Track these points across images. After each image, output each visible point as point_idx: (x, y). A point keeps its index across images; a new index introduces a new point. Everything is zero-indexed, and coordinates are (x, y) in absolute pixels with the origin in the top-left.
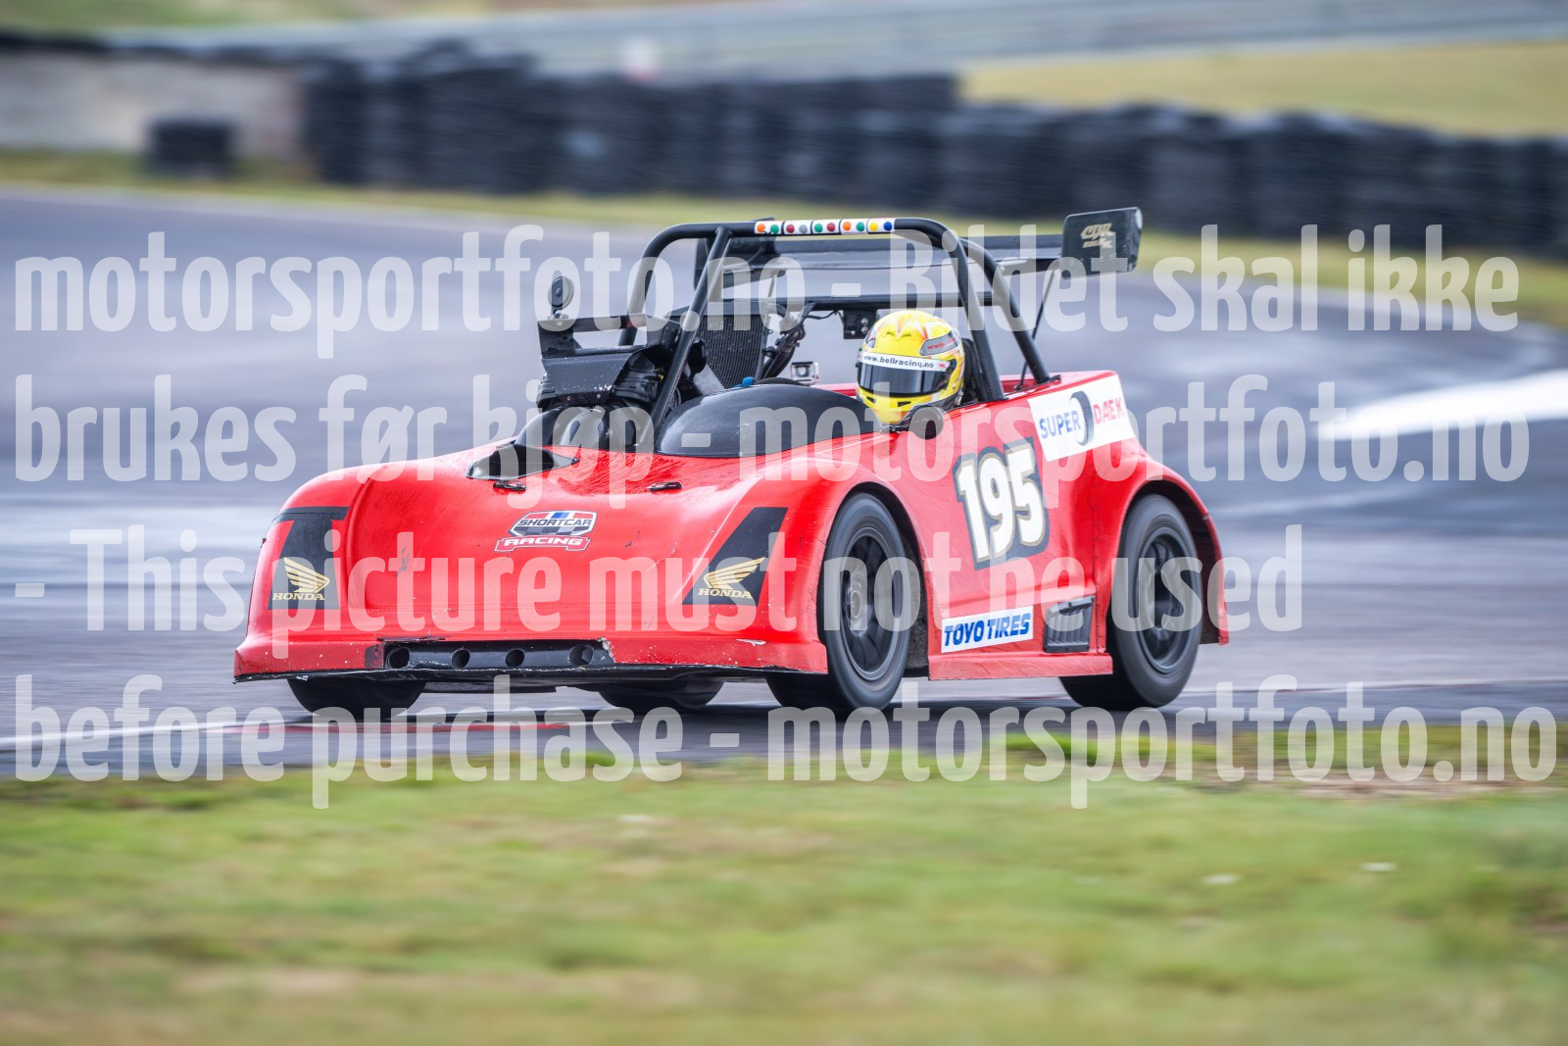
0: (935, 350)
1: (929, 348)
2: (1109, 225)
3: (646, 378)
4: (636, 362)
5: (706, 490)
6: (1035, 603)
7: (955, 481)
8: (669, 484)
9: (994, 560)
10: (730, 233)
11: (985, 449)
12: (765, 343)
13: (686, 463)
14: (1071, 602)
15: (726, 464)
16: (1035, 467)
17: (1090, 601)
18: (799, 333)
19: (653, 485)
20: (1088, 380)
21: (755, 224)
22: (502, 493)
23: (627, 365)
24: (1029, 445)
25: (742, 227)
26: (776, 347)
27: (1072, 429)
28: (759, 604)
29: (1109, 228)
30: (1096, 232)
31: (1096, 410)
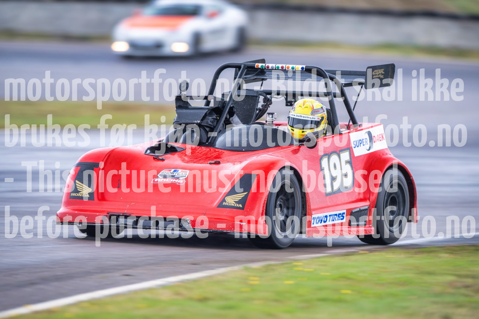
0: (316, 113)
1: (314, 112)
2: (383, 70)
5: (229, 165)
6: (347, 208)
7: (320, 164)
8: (216, 161)
9: (333, 193)
10: (246, 67)
11: (332, 152)
12: (257, 106)
13: (224, 153)
14: (360, 208)
15: (238, 154)
16: (351, 159)
17: (367, 208)
18: (270, 103)
19: (210, 161)
20: (372, 127)
21: (255, 64)
22: (156, 161)
23: (206, 114)
24: (349, 150)
25: (251, 65)
26: (261, 107)
27: (365, 145)
28: (244, 209)
29: (383, 71)
30: (378, 72)
31: (374, 138)
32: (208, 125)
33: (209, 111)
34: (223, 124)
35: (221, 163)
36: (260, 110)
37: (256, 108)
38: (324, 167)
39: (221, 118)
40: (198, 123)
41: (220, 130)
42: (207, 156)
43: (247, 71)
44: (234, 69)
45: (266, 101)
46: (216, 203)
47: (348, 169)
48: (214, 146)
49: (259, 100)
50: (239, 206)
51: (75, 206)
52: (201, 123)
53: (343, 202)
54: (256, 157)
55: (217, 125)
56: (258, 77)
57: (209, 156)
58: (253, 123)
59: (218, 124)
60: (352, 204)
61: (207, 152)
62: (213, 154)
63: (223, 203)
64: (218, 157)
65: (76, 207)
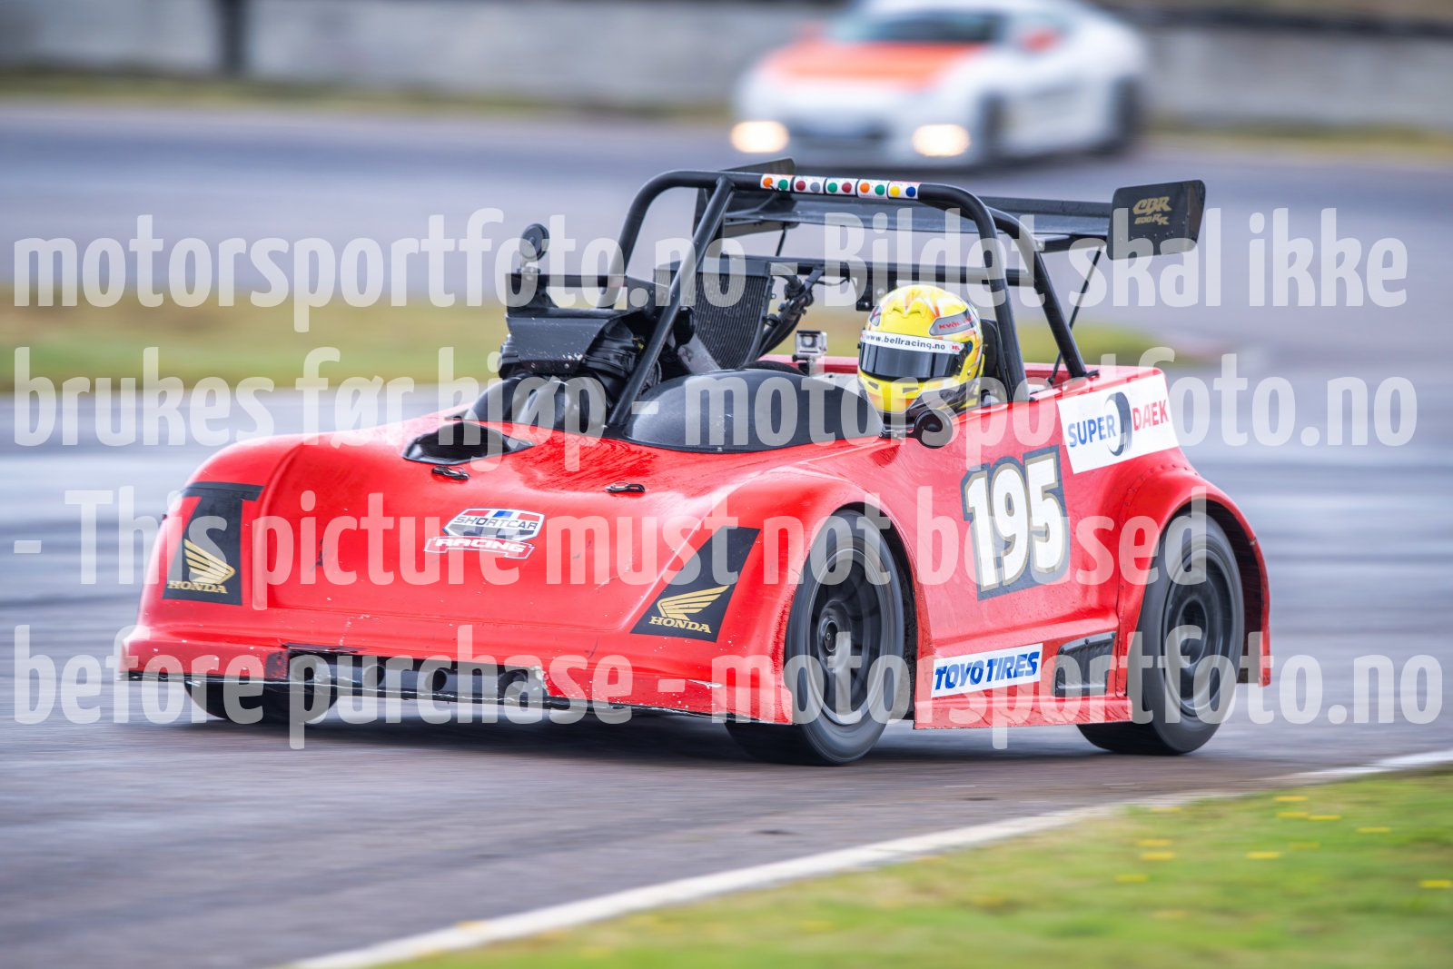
0: (947, 329)
1: (940, 327)
2: (1167, 199)
3: (622, 348)
4: (613, 328)
5: (672, 497)
6: (1045, 639)
7: (963, 496)
8: (631, 486)
9: (1002, 589)
10: (733, 185)
11: (1000, 459)
12: (766, 309)
13: (655, 456)
14: (1088, 638)
15: (700, 462)
16: (1059, 480)
17: (1111, 637)
18: (807, 299)
19: (613, 485)
20: (1129, 380)
21: (761, 177)
22: (441, 481)
23: (602, 332)
24: (1054, 454)
25: (747, 180)
26: (778, 314)
27: (1105, 436)
28: (718, 640)
29: (1166, 202)
30: (1151, 206)
31: (1136, 414)
32: (609, 369)
33: (613, 325)
34: (656, 365)
35: (647, 490)
36: (775, 322)
37: (762, 314)
38: (973, 508)
39: (650, 345)
40: (576, 361)
41: (647, 385)
42: (603, 467)
43: (734, 196)
44: (695, 191)
45: (795, 294)
46: (627, 620)
47: (1049, 513)
48: (626, 434)
49: (774, 291)
50: (702, 628)
51: (181, 624)
52: (587, 360)
53: (1034, 619)
54: (759, 472)
55: (637, 371)
56: (771, 217)
57: (609, 468)
58: (752, 362)
59: (640, 367)
60: (1060, 625)
61: (601, 453)
62: (621, 462)
63: (650, 620)
64: (640, 470)
65: (183, 626)
